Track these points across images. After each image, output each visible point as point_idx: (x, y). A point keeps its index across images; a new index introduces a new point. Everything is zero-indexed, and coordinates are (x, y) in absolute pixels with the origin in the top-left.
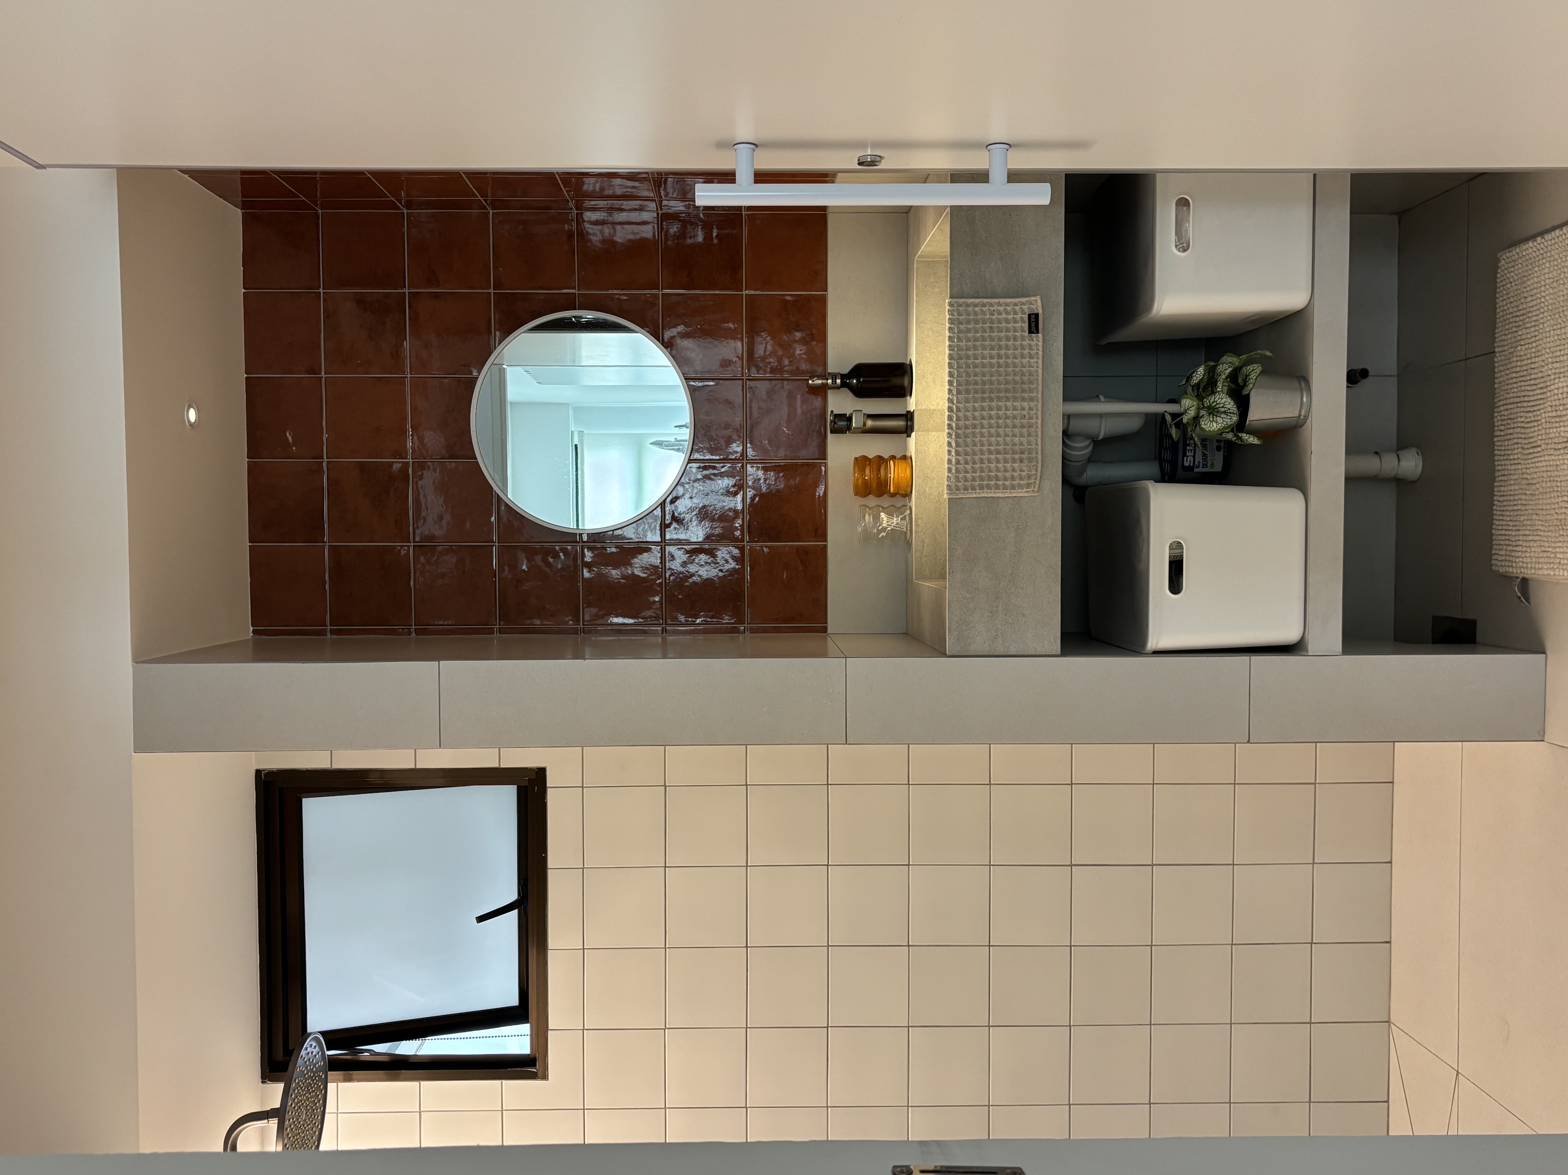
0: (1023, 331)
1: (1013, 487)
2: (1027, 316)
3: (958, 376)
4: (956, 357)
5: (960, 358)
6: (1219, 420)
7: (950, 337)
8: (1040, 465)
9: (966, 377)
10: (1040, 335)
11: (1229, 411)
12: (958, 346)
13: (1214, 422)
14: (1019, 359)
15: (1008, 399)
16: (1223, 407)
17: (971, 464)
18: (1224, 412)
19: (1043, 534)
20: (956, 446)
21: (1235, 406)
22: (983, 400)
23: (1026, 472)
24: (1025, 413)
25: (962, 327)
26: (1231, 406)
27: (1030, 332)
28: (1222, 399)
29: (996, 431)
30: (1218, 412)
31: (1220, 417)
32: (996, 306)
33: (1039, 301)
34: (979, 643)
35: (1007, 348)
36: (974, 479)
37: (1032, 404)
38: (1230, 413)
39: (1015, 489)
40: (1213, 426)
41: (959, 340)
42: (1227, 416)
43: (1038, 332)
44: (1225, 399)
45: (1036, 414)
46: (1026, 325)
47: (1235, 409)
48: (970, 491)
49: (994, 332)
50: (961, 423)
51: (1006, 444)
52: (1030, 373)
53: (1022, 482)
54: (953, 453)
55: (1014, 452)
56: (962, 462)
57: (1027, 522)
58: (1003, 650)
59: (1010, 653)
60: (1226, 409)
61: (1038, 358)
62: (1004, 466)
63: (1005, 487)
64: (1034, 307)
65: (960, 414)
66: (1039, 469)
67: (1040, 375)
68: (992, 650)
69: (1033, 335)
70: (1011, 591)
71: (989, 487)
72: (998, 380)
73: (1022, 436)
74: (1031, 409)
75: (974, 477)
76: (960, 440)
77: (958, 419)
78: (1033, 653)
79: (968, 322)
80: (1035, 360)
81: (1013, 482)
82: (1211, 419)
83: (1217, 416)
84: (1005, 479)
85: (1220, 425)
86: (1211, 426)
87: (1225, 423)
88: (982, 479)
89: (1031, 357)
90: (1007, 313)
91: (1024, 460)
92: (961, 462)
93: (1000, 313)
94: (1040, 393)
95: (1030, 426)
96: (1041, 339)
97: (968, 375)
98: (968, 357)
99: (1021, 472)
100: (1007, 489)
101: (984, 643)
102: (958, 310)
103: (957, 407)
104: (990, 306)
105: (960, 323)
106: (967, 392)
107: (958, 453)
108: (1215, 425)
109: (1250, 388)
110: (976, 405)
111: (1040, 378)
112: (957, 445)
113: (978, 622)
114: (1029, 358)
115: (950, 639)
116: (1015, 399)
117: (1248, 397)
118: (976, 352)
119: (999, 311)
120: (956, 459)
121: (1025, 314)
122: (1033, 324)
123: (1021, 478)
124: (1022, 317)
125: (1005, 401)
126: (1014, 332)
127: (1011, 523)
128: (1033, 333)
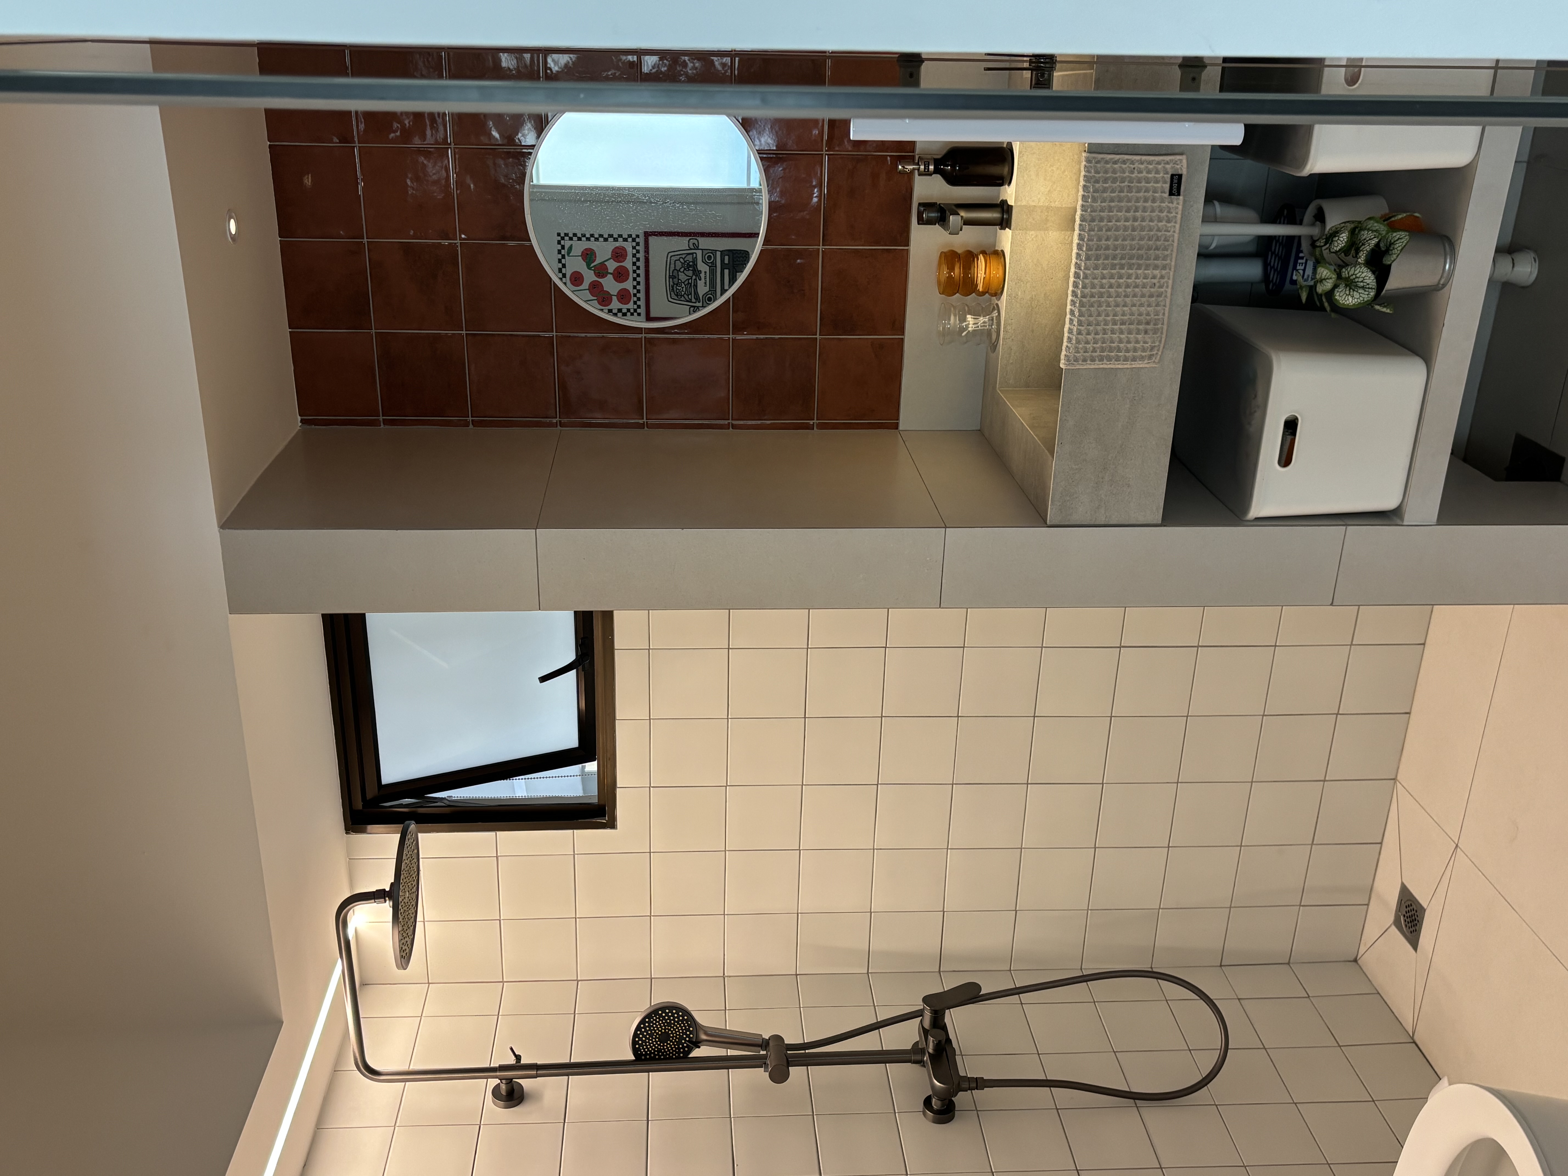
0: (1163, 192)
1: (1134, 359)
2: (1169, 176)
3: (1089, 240)
4: (1089, 218)
5: (1093, 220)
6: (1356, 295)
7: (1083, 196)
8: (1164, 336)
9: (1097, 241)
10: (1181, 197)
11: (1367, 286)
12: (1092, 206)
13: (1349, 297)
14: (1156, 222)
15: (1139, 267)
16: (1362, 282)
17: (1093, 335)
18: (1363, 287)
19: (1159, 405)
20: (1079, 316)
21: (1375, 281)
22: (1113, 267)
23: (1149, 344)
24: (1155, 281)
25: (1097, 185)
26: (1371, 281)
27: (1171, 194)
28: (1363, 273)
29: (1123, 300)
30: (1357, 286)
31: (1357, 292)
32: (1137, 164)
33: (1185, 161)
34: (1081, 513)
35: (1145, 210)
36: (1094, 350)
37: (1164, 272)
38: (1369, 288)
39: (1136, 361)
40: (1348, 299)
41: (1094, 200)
42: (1365, 291)
43: (1179, 194)
44: (1365, 274)
45: (1167, 283)
46: (1167, 186)
47: (1374, 284)
48: (1089, 362)
49: (1132, 192)
50: (1086, 291)
51: (1132, 314)
52: (1166, 238)
53: (1144, 354)
54: (1075, 323)
55: (1139, 323)
56: (1084, 333)
57: (1143, 393)
58: (1104, 519)
59: (1111, 523)
60: (1365, 284)
61: (1176, 222)
62: (1127, 337)
63: (1126, 359)
64: (1178, 167)
65: (1087, 281)
66: (1163, 340)
67: (1176, 241)
68: (1094, 520)
69: (1173, 197)
70: (1119, 462)
71: (1109, 359)
72: (1131, 246)
73: (1149, 306)
74: (1162, 277)
75: (1094, 348)
76: (1084, 309)
77: (1084, 287)
78: (1134, 522)
79: (1106, 180)
80: (1173, 224)
81: (1134, 354)
82: (1347, 292)
83: (1354, 290)
84: (1127, 351)
85: (1356, 300)
86: (1346, 299)
87: (1361, 299)
88: (1103, 350)
89: (1169, 221)
90: (1149, 172)
91: (1148, 331)
92: (1082, 332)
93: (1140, 172)
94: (1174, 260)
95: (1159, 295)
96: (1181, 202)
97: (1100, 239)
98: (1101, 220)
99: (1144, 343)
100: (1128, 361)
101: (1086, 513)
102: (1096, 167)
103: (1084, 273)
104: (1130, 164)
105: (1097, 181)
106: (1097, 258)
107: (1080, 323)
108: (1351, 299)
109: (1393, 259)
110: (1105, 272)
111: (1175, 244)
112: (1081, 314)
113: (1082, 493)
114: (1166, 222)
115: (1052, 509)
116: (1147, 267)
117: (1389, 267)
118: (1111, 214)
119: (1140, 169)
120: (1077, 329)
121: (1167, 173)
122: (1175, 186)
123: (1144, 349)
124: (1163, 177)
125: (1136, 269)
126: (1153, 192)
127: (1127, 394)
128: (1174, 195)
